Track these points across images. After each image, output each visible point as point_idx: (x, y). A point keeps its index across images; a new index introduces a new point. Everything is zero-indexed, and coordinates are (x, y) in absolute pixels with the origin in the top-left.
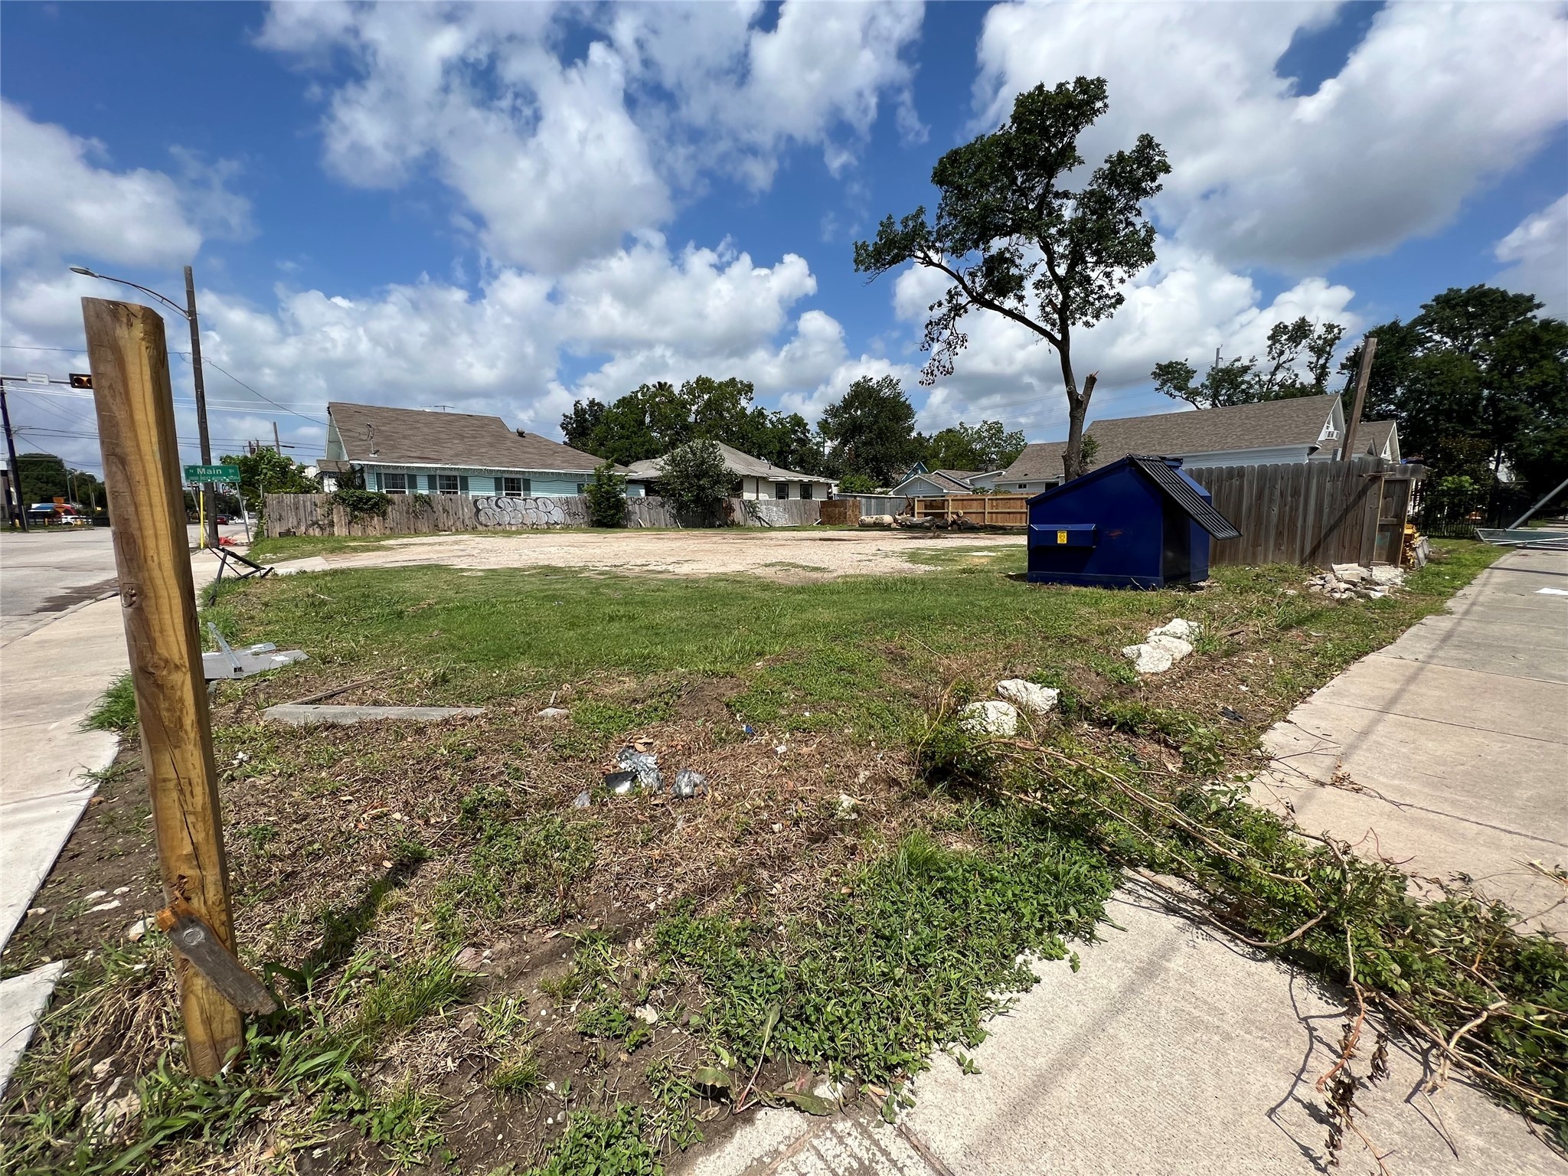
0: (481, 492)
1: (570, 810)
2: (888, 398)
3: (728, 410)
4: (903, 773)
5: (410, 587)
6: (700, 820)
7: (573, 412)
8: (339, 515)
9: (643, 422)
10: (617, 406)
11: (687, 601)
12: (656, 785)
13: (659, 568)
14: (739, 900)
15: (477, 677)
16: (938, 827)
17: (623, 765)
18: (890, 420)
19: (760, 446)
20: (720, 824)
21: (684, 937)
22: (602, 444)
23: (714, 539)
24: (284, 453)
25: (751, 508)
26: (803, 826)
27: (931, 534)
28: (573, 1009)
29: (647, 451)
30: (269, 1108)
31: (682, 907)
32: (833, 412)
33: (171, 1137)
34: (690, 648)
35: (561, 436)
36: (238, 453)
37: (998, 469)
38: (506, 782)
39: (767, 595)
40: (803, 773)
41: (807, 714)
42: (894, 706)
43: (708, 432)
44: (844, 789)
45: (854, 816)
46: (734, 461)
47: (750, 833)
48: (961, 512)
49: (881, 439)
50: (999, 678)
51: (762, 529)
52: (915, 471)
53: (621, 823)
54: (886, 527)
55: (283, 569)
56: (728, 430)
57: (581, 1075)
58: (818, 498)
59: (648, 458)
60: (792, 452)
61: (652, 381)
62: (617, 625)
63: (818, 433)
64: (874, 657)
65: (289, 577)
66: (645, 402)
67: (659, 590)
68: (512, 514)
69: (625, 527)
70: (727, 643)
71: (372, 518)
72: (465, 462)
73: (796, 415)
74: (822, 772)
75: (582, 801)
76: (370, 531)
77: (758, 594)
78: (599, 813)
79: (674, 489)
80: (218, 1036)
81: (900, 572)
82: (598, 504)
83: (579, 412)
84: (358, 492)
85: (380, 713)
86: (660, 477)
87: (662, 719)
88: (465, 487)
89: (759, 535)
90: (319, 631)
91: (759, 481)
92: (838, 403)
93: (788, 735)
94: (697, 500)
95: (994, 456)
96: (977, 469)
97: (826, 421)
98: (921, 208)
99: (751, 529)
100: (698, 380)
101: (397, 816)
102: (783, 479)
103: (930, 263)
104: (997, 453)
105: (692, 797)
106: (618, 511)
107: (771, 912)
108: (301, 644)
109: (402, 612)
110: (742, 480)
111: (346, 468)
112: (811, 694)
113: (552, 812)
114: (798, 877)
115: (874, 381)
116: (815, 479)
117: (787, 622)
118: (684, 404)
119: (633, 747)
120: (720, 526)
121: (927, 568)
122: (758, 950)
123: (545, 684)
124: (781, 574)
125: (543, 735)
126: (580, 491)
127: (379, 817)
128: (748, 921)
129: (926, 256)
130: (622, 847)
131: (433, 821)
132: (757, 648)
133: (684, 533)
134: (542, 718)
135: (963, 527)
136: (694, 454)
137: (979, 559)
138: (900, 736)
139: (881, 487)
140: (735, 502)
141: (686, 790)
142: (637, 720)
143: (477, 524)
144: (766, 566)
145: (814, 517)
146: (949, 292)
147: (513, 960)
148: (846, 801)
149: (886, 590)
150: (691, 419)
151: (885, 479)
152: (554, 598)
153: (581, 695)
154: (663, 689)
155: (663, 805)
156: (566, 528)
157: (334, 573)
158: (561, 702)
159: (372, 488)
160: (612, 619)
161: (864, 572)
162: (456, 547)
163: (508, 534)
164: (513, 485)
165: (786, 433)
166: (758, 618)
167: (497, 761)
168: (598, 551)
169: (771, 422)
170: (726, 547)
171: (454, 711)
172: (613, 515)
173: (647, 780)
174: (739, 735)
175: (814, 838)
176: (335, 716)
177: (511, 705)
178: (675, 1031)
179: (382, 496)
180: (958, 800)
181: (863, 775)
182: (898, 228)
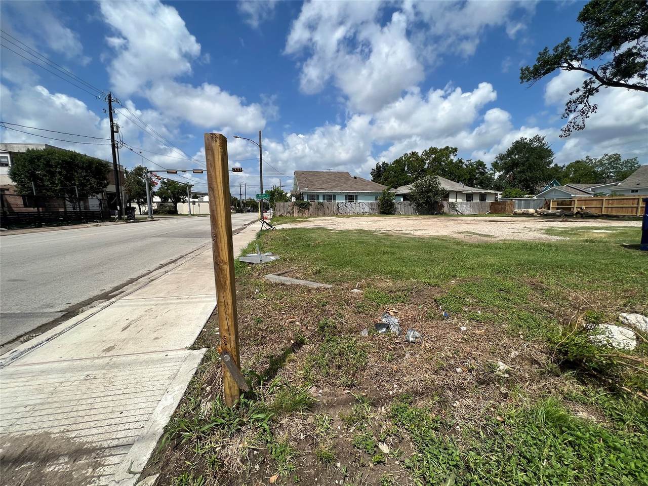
0: (340, 200)
1: (359, 336)
2: (536, 147)
3: (444, 161)
4: (542, 358)
5: (314, 235)
6: (418, 356)
7: (376, 167)
8: (296, 209)
9: (404, 170)
10: (393, 164)
11: (418, 248)
12: (398, 333)
13: (407, 232)
14: (435, 404)
15: (331, 272)
16: (567, 398)
17: (383, 320)
18: (536, 158)
19: (459, 177)
20: (429, 361)
21: (405, 415)
22: (386, 180)
23: (434, 220)
24: (282, 189)
25: (453, 206)
26: (474, 373)
27: (561, 219)
28: (351, 431)
29: (405, 182)
30: (244, 427)
31: (405, 398)
32: (501, 157)
33: (217, 425)
34: (418, 270)
35: (370, 178)
36: (269, 190)
37: (614, 181)
38: (336, 318)
39: (459, 247)
40: (476, 344)
41: (479, 312)
42: (536, 316)
43: (434, 172)
44: (500, 358)
45: (507, 376)
46: (445, 184)
47: (443, 370)
48: (584, 207)
49: (530, 169)
50: (621, 310)
51: (458, 216)
52: (552, 185)
53: (380, 347)
54: (532, 215)
55: (278, 227)
56: (443, 170)
57: (352, 465)
58: (490, 200)
59: (405, 185)
60: (476, 179)
61: (409, 152)
62: (386, 256)
63: (491, 169)
64: (522, 286)
65: (280, 230)
66: (405, 161)
67: (406, 242)
68: (350, 209)
69: (394, 214)
70: (437, 270)
71: (305, 210)
72: (335, 190)
73: (479, 160)
74: (489, 346)
75: (364, 333)
76: (305, 215)
77: (455, 247)
78: (371, 340)
79: (416, 198)
80: (233, 394)
81: (540, 239)
82: (383, 204)
83: (378, 167)
84: (301, 201)
85: (298, 282)
86: (410, 193)
87: (403, 302)
88: (335, 199)
89: (456, 218)
90: (284, 250)
91: (457, 193)
92: (504, 152)
93: (467, 322)
94: (426, 202)
95: (612, 174)
96: (598, 182)
97: (496, 162)
98: (568, 38)
99: (452, 216)
100: (430, 149)
101: (297, 323)
102: (470, 192)
103: (573, 68)
104: (614, 173)
105: (414, 343)
106: (391, 208)
107: (453, 417)
108: (279, 253)
109: (309, 245)
110: (449, 193)
111: (298, 193)
112: (483, 302)
113: (353, 335)
114: (469, 402)
115: (528, 139)
116: (488, 191)
117: (470, 262)
118: (423, 160)
119: (388, 313)
120: (436, 214)
121: (559, 238)
122: (444, 435)
123: (355, 279)
124: (467, 238)
125: (352, 301)
126: (376, 199)
127: (292, 322)
128: (439, 417)
129: (570, 64)
130: (380, 359)
131: (309, 328)
132: (453, 274)
133: (419, 217)
134: (352, 293)
135: (583, 215)
136: (426, 182)
137: (597, 234)
138: (541, 335)
139: (528, 194)
140: (445, 203)
141: (411, 339)
142: (391, 301)
143: (338, 213)
144: (459, 233)
145: (487, 210)
146: (586, 82)
147: (330, 398)
148: (502, 366)
149: (531, 249)
150: (426, 167)
151: (531, 190)
152: (362, 243)
153: (369, 285)
154: (404, 288)
155: (400, 343)
156: (370, 214)
157: (292, 229)
158: (360, 287)
159: (305, 200)
160: (384, 253)
161: (516, 239)
162: (330, 221)
163: (349, 217)
164: (351, 198)
165: (473, 170)
166: (454, 258)
167: (333, 308)
168: (382, 224)
169: (466, 165)
170: (439, 224)
171: (321, 285)
172: (389, 209)
173: (394, 330)
174: (440, 316)
175: (481, 382)
176: (284, 281)
177: (341, 285)
178: (397, 462)
179: (308, 203)
180: (584, 383)
181: (513, 354)
182: (551, 53)
